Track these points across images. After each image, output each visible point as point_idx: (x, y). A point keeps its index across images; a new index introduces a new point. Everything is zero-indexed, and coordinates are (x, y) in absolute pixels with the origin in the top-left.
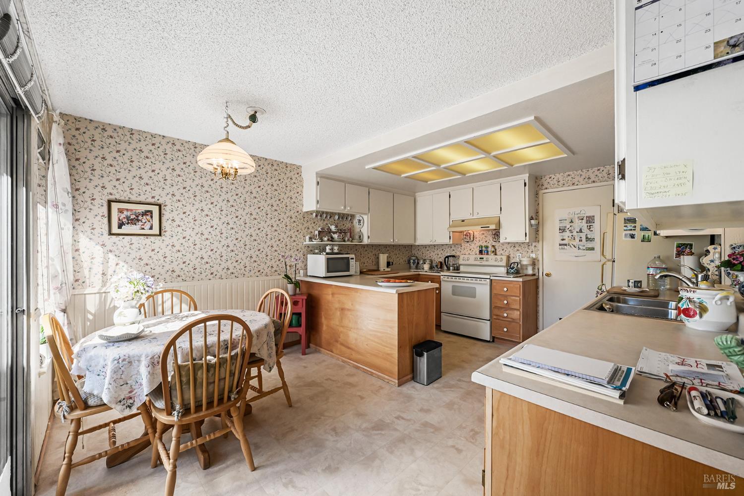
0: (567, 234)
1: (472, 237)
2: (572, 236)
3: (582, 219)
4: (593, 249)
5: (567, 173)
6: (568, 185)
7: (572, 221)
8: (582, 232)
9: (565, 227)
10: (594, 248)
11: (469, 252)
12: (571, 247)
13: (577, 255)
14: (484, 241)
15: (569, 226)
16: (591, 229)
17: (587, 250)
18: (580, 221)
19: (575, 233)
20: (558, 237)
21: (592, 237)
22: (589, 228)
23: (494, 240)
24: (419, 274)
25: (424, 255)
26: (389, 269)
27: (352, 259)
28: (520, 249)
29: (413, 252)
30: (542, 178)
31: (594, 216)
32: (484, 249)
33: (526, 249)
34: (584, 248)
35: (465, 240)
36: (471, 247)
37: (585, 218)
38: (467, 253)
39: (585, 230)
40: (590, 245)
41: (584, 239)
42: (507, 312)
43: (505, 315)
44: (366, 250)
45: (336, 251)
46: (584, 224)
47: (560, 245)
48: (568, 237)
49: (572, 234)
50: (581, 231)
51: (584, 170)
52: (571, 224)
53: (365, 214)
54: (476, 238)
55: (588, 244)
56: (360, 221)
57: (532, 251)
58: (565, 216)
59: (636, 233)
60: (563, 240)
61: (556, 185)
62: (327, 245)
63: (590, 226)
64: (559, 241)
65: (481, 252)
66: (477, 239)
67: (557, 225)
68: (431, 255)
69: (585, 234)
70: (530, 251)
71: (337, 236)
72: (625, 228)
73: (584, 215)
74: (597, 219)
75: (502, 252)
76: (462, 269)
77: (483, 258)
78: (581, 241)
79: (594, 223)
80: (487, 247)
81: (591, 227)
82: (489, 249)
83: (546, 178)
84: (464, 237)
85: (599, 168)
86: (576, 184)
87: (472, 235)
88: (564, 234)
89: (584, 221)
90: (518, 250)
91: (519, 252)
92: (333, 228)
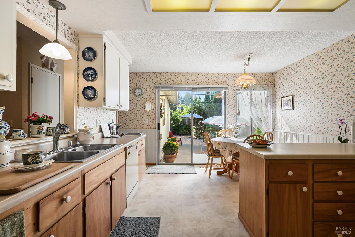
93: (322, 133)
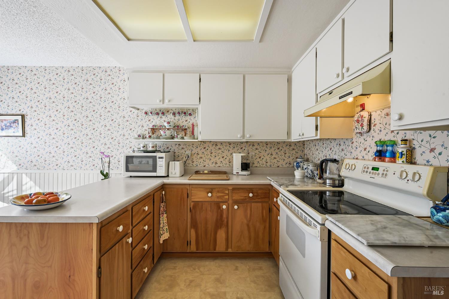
11: (363, 153)
14: (388, 129)
27: (160, 158)
35: (357, 131)
36: (366, 144)
54: (375, 125)
65: (380, 155)
66: (377, 128)
75: (429, 156)
84: (356, 124)
93: (74, 169)
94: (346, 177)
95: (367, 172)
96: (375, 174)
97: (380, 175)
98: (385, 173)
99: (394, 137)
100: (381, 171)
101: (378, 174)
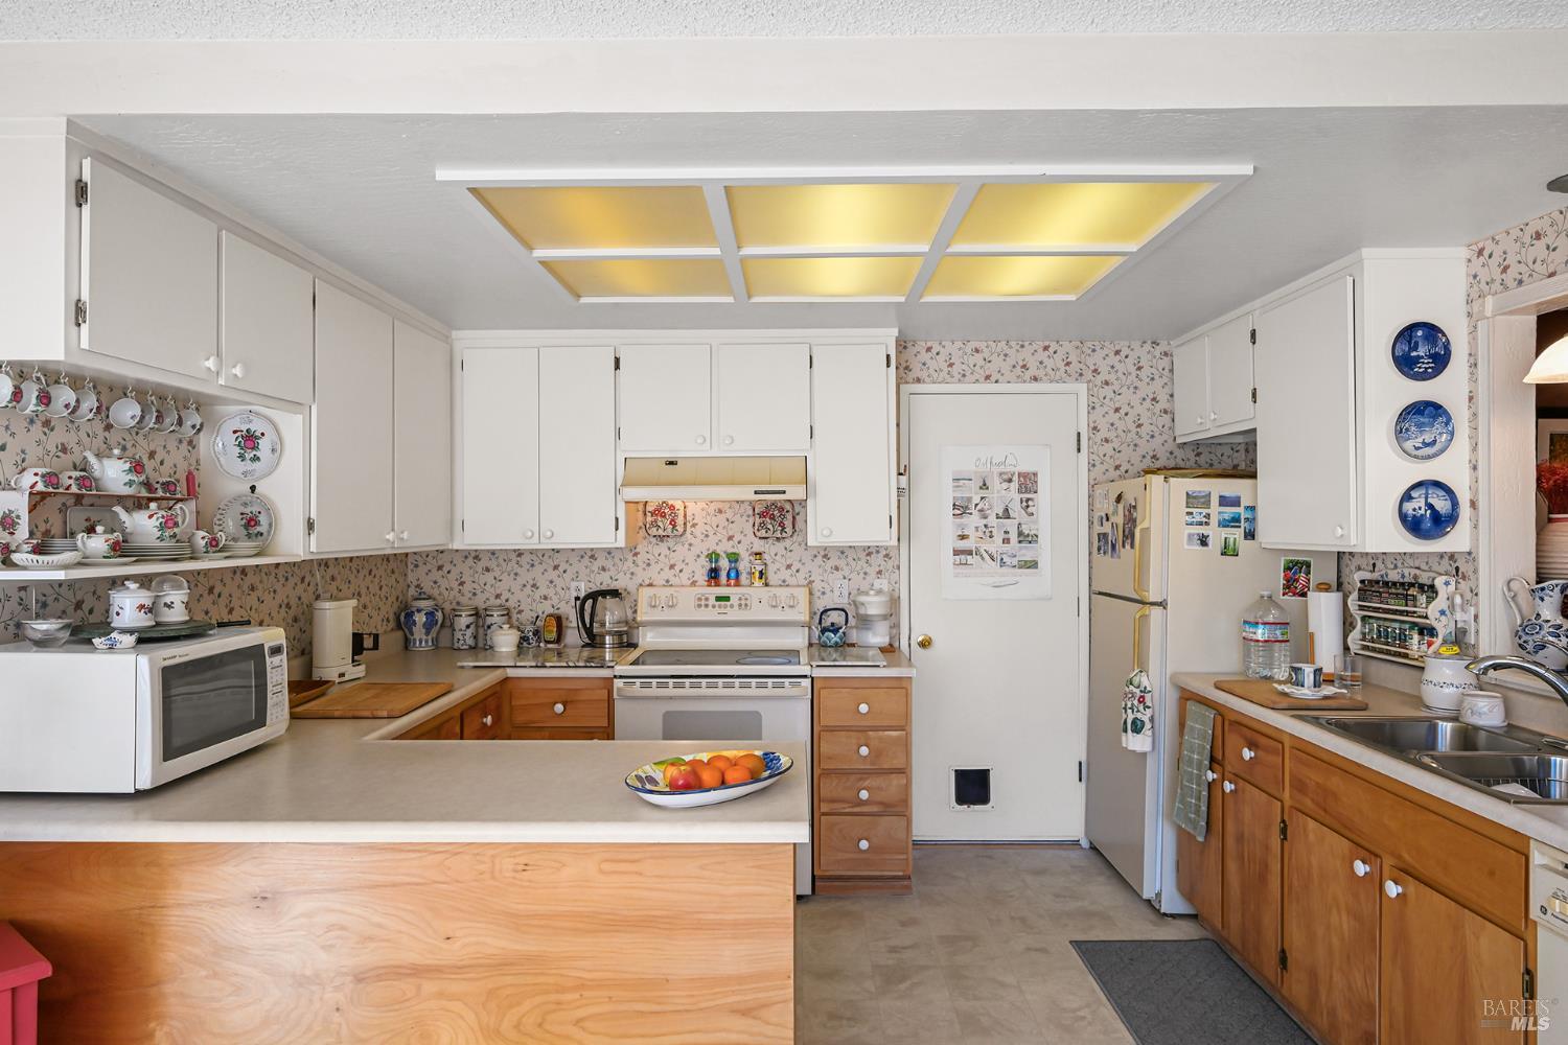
0: (973, 521)
1: (680, 521)
2: (986, 526)
3: (1010, 481)
4: (1033, 565)
5: (973, 345)
6: (974, 378)
7: (985, 485)
8: (1009, 517)
9: (969, 499)
10: (1037, 563)
11: (668, 574)
12: (983, 559)
13: (997, 580)
14: (723, 534)
15: (976, 499)
16: (1030, 510)
17: (1021, 567)
18: (1005, 485)
19: (992, 520)
20: (948, 525)
21: (1032, 533)
22: (1026, 504)
23: (763, 533)
24: (507, 679)
25: (467, 587)
26: (360, 671)
27: (276, 651)
28: (842, 563)
29: (411, 577)
30: (905, 347)
31: (1035, 474)
32: (724, 564)
33: (862, 563)
34: (1015, 561)
35: (653, 531)
36: (675, 558)
37: (1015, 478)
38: (659, 580)
39: (1016, 509)
40: (1027, 554)
41: (1013, 536)
42: (866, 783)
43: (864, 795)
44: (253, 589)
45: (176, 615)
46: (1014, 496)
47: (956, 553)
48: (977, 528)
49: (984, 522)
50: (1006, 514)
51: (1013, 343)
52: (983, 493)
53: (294, 405)
54: (694, 525)
55: (1023, 552)
56: (249, 440)
57: (880, 572)
58: (968, 466)
59: (1211, 533)
60: (963, 537)
61: (944, 374)
62: (117, 583)
63: (1028, 500)
64: (950, 542)
65: (714, 575)
66: (698, 531)
67: (948, 497)
68: (502, 587)
69: (1016, 522)
70: (872, 571)
71: (154, 522)
72: (1189, 519)
73: (1012, 469)
74: (1043, 483)
75: (785, 574)
76: (648, 639)
77: (727, 599)
78: (1006, 541)
79: (1036, 492)
80: (734, 558)
81: (1030, 503)
82: (743, 566)
83: (917, 349)
84: (649, 519)
85: (1047, 343)
86: (993, 379)
87: (681, 513)
88: (965, 520)
89: (1014, 485)
90: (837, 569)
91: (839, 574)
92: (114, 474)
94: (645, 624)
95: (707, 606)
96: (726, 607)
97: (736, 608)
98: (743, 602)
99: (733, 547)
100: (734, 600)
101: (732, 606)
